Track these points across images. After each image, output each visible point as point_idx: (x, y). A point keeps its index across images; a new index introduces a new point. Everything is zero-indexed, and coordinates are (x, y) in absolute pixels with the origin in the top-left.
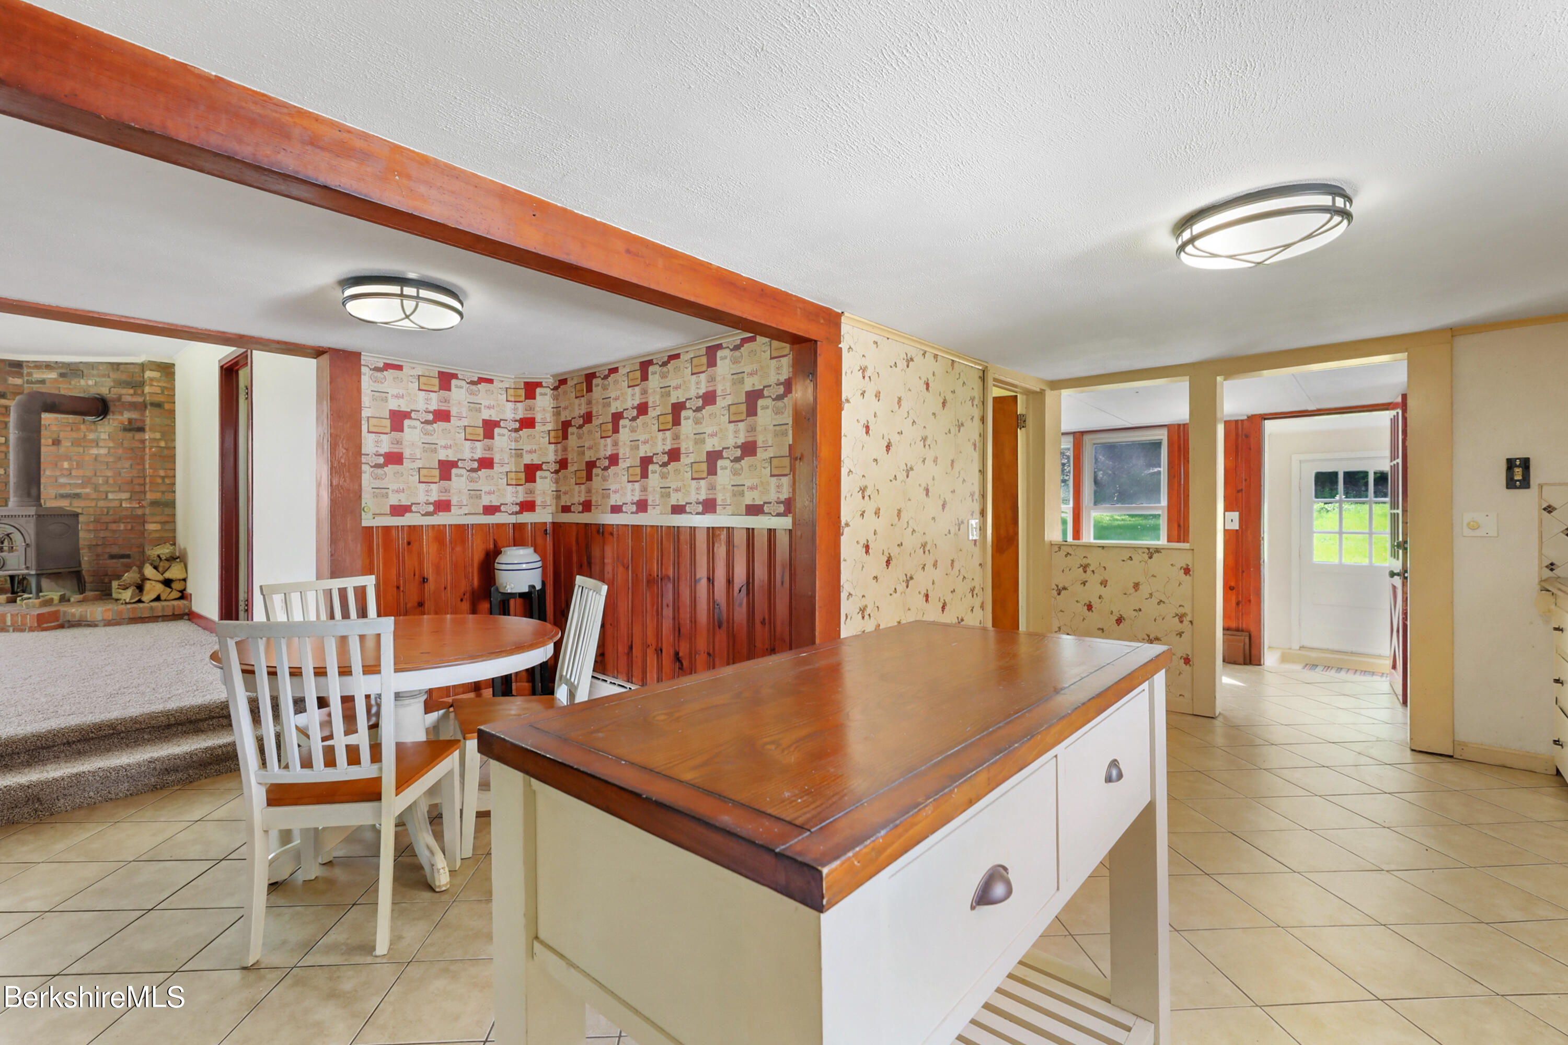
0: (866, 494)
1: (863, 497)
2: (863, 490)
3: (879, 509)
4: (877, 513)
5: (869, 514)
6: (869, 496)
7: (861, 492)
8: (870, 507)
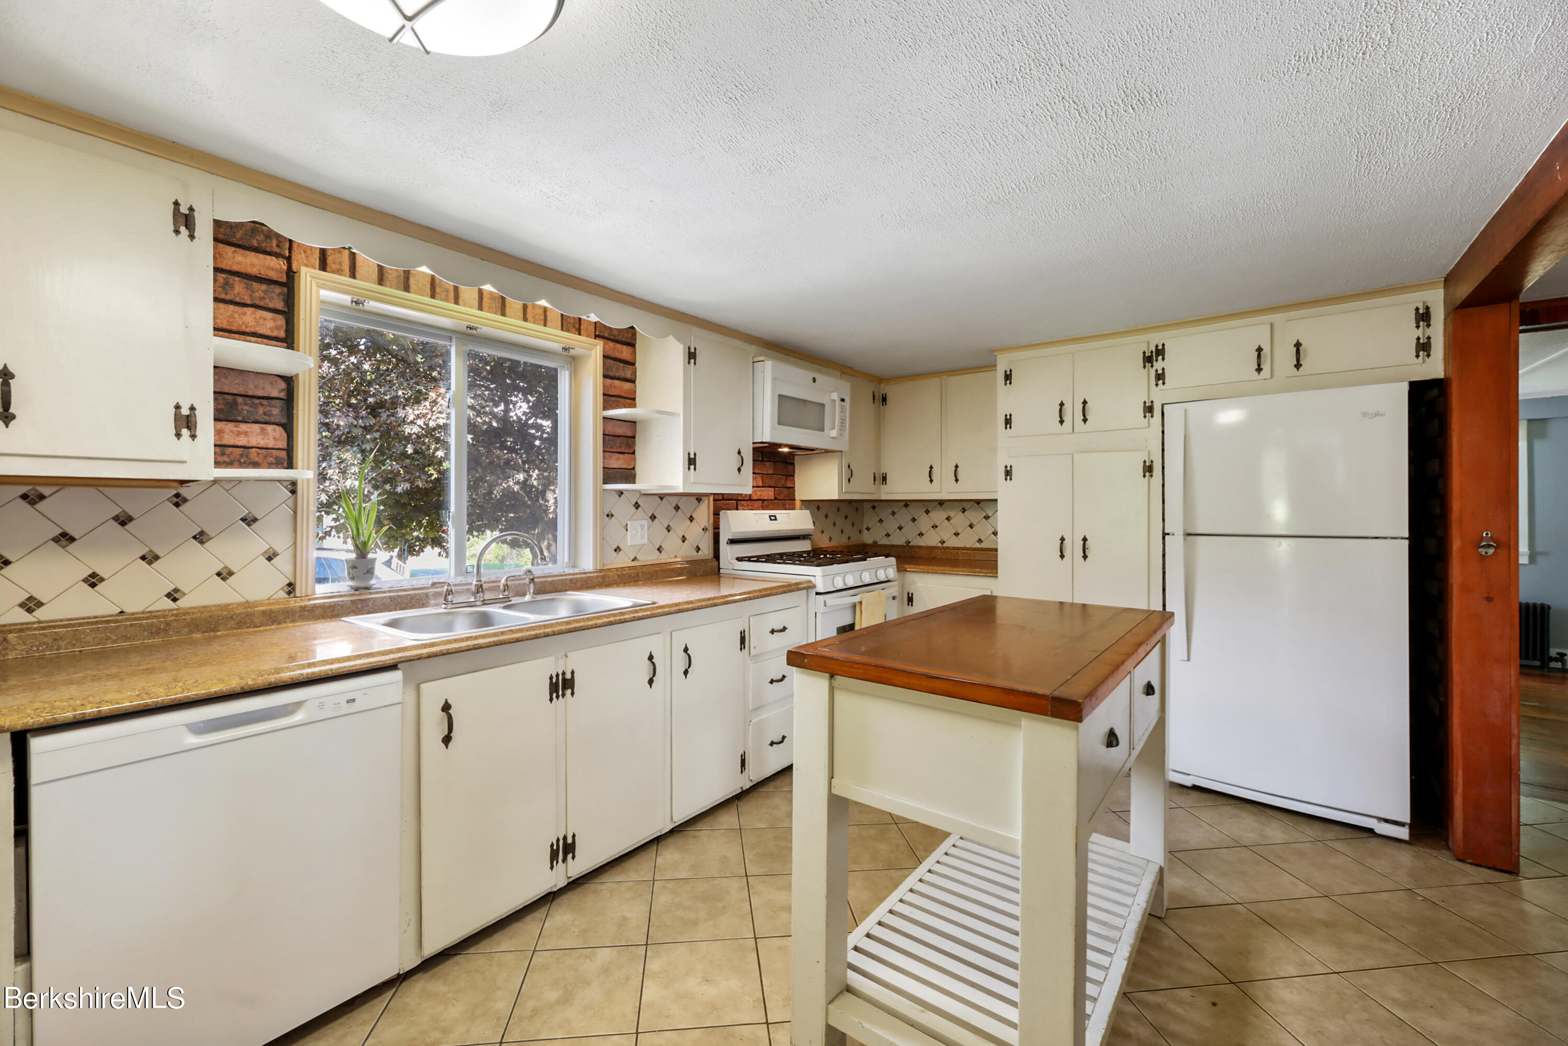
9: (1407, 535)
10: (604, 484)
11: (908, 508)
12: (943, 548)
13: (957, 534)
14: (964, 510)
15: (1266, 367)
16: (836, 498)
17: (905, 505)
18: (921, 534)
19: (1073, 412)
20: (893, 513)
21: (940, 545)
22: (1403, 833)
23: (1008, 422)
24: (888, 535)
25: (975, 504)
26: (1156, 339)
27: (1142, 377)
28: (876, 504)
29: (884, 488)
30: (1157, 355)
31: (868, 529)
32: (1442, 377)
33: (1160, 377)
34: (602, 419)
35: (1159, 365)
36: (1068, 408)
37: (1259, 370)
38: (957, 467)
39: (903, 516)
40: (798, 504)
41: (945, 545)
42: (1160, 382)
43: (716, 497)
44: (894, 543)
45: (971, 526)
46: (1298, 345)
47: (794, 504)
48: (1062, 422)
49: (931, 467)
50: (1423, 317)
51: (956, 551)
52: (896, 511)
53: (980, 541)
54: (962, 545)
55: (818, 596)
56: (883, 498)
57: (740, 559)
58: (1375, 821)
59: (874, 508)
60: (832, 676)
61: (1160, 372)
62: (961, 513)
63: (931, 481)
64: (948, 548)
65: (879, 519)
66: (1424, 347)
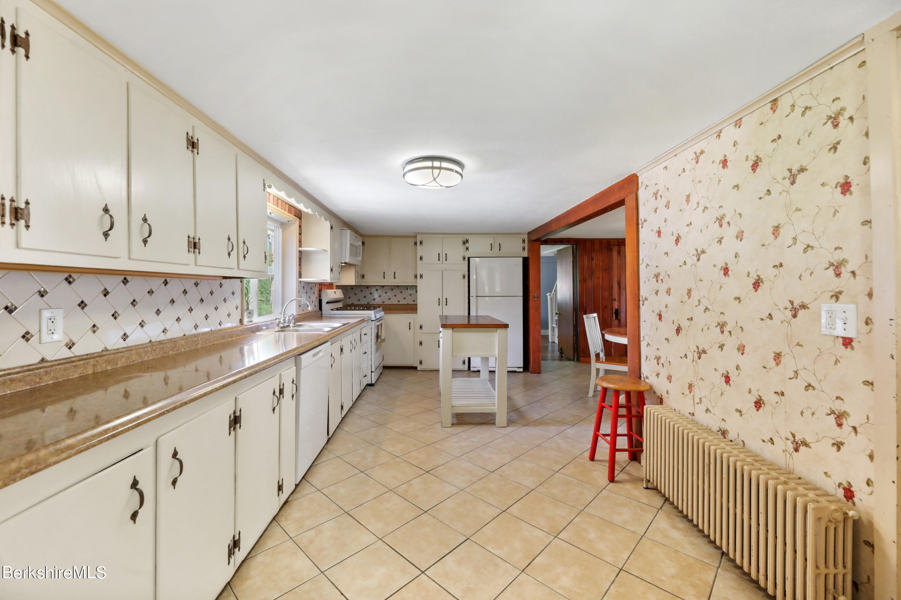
0: (659, 279)
1: (657, 281)
2: (657, 276)
3: (670, 289)
4: (668, 292)
5: (663, 293)
6: (662, 280)
7: (655, 277)
8: (663, 288)
9: (522, 295)
10: (299, 278)
11: (368, 289)
12: (384, 305)
13: (389, 299)
14: (392, 290)
15: (493, 249)
16: (354, 284)
17: (367, 288)
18: (374, 299)
19: (443, 257)
20: (362, 291)
21: (382, 303)
22: (521, 370)
23: (421, 258)
24: (359, 300)
25: (397, 287)
26: (467, 237)
27: (462, 248)
28: (353, 287)
29: (364, 280)
30: (466, 242)
31: (349, 298)
32: (527, 256)
33: (467, 249)
34: (298, 252)
35: (467, 245)
36: (441, 255)
37: (491, 250)
38: (395, 273)
39: (366, 292)
40: (334, 287)
41: (384, 303)
42: (467, 250)
43: (320, 284)
44: (362, 303)
45: (395, 296)
46: (500, 244)
47: (333, 287)
48: (439, 260)
49: (384, 273)
50: (524, 241)
51: (390, 306)
52: (363, 290)
53: (399, 301)
54: (391, 303)
55: (372, 322)
56: (362, 285)
57: (332, 310)
58: (516, 368)
59: (352, 288)
60: (453, 329)
61: (467, 247)
62: (391, 291)
63: (384, 278)
64: (386, 305)
65: (354, 293)
66: (524, 249)
